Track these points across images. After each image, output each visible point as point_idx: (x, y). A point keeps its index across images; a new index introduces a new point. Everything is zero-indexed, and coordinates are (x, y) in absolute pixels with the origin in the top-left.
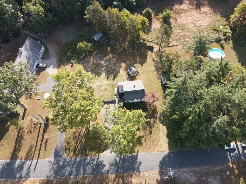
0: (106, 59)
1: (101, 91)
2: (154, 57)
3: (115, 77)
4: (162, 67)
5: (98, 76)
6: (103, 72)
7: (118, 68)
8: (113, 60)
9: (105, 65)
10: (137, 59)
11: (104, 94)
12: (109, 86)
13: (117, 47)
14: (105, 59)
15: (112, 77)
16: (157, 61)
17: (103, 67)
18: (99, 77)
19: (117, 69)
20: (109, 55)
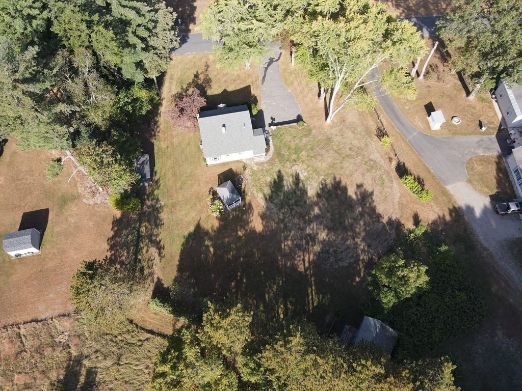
0: (315, 248)
1: (309, 147)
2: (157, 258)
3: (277, 184)
4: (140, 223)
5: (326, 185)
6: (315, 199)
7: (271, 213)
8: (290, 243)
9: (314, 225)
10: (212, 250)
11: (301, 140)
12: (291, 159)
13: (285, 306)
14: (317, 248)
15: (285, 183)
16: (150, 245)
17: (317, 217)
18: (322, 185)
19: (275, 210)
20: (307, 265)
